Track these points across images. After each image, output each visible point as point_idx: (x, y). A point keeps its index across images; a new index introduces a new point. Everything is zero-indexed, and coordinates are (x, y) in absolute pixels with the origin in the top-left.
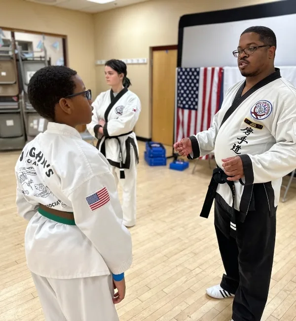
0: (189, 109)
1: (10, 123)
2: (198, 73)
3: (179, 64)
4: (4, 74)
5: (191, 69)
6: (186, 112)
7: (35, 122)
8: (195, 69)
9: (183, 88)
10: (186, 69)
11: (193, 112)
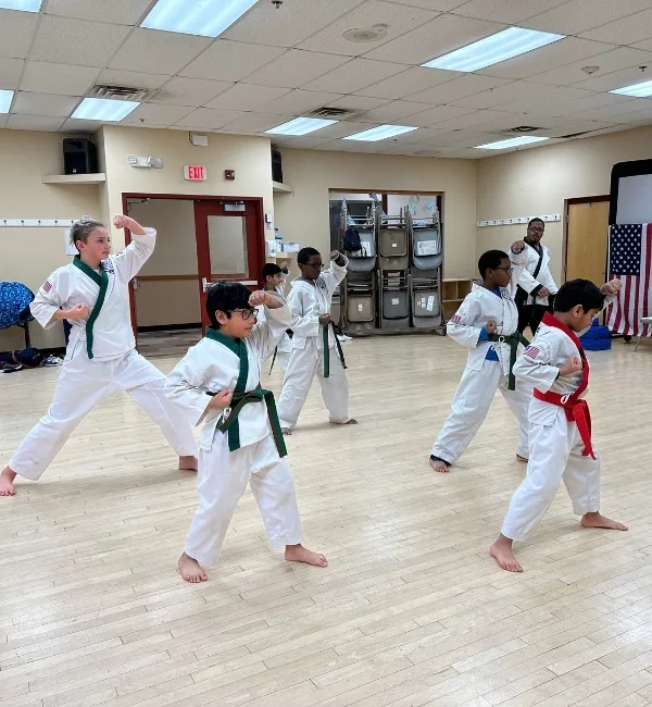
0: (628, 274)
1: (395, 301)
2: (640, 230)
3: (612, 220)
4: (394, 245)
5: (629, 226)
6: (624, 278)
7: (423, 300)
8: (636, 226)
9: (618, 249)
10: (623, 226)
11: (634, 278)
